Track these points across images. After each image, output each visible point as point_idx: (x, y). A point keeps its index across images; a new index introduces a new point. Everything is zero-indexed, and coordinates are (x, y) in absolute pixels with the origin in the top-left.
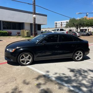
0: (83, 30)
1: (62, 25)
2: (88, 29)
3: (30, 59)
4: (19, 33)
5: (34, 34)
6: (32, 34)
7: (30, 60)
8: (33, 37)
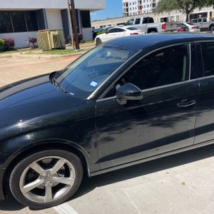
0: (196, 16)
1: (141, 8)
2: (211, 13)
3: (67, 175)
4: (34, 41)
5: (75, 40)
6: (68, 41)
7: (70, 181)
8: (72, 47)
